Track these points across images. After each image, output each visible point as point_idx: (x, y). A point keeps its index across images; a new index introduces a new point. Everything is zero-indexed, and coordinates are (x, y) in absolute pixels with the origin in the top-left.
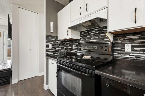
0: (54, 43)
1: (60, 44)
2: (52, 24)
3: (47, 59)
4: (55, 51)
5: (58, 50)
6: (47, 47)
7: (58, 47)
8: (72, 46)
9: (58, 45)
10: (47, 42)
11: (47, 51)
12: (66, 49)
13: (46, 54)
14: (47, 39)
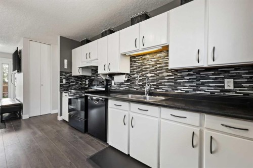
0: (68, 79)
1: (75, 79)
2: (66, 61)
3: (61, 93)
4: (69, 86)
5: (73, 85)
6: (61, 82)
7: (72, 82)
8: (86, 82)
9: (72, 80)
10: (60, 78)
11: (61, 85)
12: (81, 84)
13: (60, 88)
14: (61, 75)
